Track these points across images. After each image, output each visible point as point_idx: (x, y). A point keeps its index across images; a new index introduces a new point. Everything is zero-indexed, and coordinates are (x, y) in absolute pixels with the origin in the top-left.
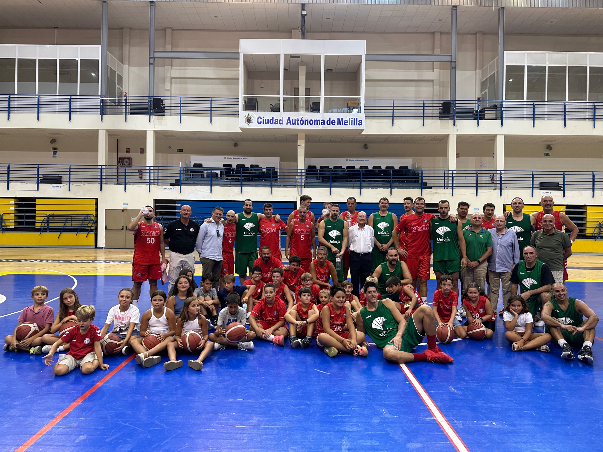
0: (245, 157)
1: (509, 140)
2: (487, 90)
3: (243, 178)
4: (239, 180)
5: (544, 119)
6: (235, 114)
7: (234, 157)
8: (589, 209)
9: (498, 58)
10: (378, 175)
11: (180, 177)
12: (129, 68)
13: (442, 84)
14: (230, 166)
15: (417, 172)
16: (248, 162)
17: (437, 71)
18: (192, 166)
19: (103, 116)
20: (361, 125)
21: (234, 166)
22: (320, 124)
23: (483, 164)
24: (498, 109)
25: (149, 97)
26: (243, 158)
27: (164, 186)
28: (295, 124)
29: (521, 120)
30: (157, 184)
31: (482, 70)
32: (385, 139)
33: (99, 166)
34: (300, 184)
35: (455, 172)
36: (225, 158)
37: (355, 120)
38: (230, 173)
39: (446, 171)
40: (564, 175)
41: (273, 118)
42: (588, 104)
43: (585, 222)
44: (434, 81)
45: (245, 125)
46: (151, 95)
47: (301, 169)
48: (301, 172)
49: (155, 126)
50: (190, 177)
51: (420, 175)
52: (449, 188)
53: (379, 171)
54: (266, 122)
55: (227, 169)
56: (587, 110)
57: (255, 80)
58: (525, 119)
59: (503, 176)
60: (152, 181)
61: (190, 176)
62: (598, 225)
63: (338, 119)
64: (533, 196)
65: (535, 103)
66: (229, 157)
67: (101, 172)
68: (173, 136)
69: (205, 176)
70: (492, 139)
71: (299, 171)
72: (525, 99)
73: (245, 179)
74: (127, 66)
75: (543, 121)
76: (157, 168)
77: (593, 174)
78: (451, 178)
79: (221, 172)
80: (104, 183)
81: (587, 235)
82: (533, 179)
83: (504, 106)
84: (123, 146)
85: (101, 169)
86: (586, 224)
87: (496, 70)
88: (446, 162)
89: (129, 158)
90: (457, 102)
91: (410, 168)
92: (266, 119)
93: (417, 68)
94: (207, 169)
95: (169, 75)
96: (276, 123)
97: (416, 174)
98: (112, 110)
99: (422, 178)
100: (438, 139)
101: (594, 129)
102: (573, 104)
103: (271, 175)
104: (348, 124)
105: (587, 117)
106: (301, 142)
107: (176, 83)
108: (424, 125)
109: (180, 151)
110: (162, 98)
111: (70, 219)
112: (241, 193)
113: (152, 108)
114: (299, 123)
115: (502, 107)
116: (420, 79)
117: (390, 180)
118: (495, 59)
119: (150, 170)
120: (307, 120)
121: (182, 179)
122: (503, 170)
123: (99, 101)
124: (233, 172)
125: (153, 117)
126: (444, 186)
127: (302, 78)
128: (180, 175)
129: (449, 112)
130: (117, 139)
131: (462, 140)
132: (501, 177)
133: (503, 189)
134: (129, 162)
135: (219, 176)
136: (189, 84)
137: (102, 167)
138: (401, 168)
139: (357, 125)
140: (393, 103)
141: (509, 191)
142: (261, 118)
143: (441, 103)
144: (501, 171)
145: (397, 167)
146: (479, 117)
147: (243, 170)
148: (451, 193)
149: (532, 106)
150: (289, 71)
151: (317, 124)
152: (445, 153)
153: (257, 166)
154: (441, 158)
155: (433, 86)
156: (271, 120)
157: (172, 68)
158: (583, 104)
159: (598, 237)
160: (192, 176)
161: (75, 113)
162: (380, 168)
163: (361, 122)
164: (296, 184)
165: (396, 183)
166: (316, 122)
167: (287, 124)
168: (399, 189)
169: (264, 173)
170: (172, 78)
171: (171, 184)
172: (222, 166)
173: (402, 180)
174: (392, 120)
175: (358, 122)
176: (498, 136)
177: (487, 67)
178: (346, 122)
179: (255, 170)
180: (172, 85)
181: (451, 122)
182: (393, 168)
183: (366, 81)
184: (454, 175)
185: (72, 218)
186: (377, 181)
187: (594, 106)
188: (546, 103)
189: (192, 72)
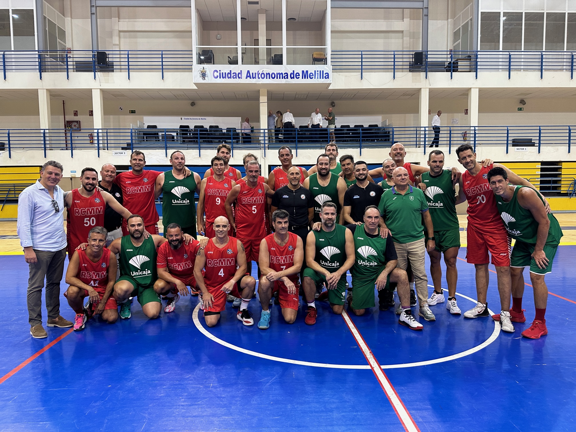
0: (203, 118)
1: (484, 93)
2: (460, 40)
3: (201, 140)
4: (197, 142)
5: (520, 71)
6: (189, 69)
7: (191, 118)
8: (564, 165)
9: (473, 4)
10: (346, 133)
11: (132, 140)
12: (71, 21)
13: (413, 35)
14: (188, 127)
15: (387, 130)
16: (207, 122)
17: (407, 20)
18: (146, 128)
19: (42, 73)
20: (328, 78)
21: (192, 127)
22: (282, 78)
23: (455, 121)
24: (473, 60)
25: (92, 51)
26: (202, 119)
27: (115, 151)
28: (255, 78)
29: (496, 71)
30: (107, 148)
31: (454, 19)
32: (353, 95)
33: (41, 130)
34: (264, 146)
35: (427, 129)
36: (181, 119)
37: (321, 73)
38: (187, 134)
39: (417, 129)
40: (540, 130)
41: (231, 71)
42: (565, 53)
43: (560, 179)
44: (404, 32)
45: (201, 81)
46: (95, 49)
47: (264, 130)
48: (264, 133)
49: (101, 84)
50: (144, 140)
51: (391, 133)
52: (421, 146)
53: (348, 130)
54: (223, 76)
55: (183, 131)
56: (565, 60)
57: (211, 31)
58: (500, 70)
59: (477, 132)
60: (101, 145)
61: (144, 138)
62: (573, 181)
63: (303, 72)
64: (507, 153)
65: (511, 53)
66: (186, 118)
67: (44, 137)
68: (123, 95)
69: (160, 138)
70: (465, 93)
71: (262, 131)
72: (501, 49)
73: (204, 142)
74: (70, 18)
75: (519, 72)
76: (106, 131)
77: (569, 128)
78: (423, 136)
79: (177, 134)
80: (49, 148)
81: (562, 192)
82: (508, 135)
83: (479, 56)
84: (71, 109)
85: (44, 133)
86: (560, 180)
87: (470, 18)
88: (418, 119)
89: (77, 122)
90: (429, 53)
91: (380, 125)
92: (223, 73)
93: (386, 18)
94: (162, 130)
95: (116, 28)
96: (234, 77)
97: (386, 132)
98: (53, 67)
99: (393, 136)
100: (408, 95)
101: (571, 81)
102: (551, 53)
103: (232, 136)
104: (314, 77)
105: (565, 67)
106: (263, 99)
107: (125, 37)
108: (394, 79)
109: (133, 112)
110: (107, 53)
111: (13, 190)
112: (200, 156)
113: (96, 63)
114: (260, 76)
115: (477, 58)
116: (389, 29)
117: (360, 140)
118: (469, 6)
119: (98, 133)
120: (269, 74)
121: (134, 142)
122: (477, 126)
123: (37, 56)
124: (190, 134)
125: (98, 74)
126: (416, 145)
127: (262, 27)
128: (132, 138)
129: (421, 64)
130: (63, 101)
131: (434, 94)
132: (475, 134)
133: (477, 146)
134: (77, 125)
135: (175, 138)
136: (139, 38)
137: (44, 131)
138: (370, 126)
139: (323, 78)
140: (362, 55)
141: (483, 147)
142: (217, 72)
143: (412, 55)
144: (475, 127)
145: (366, 126)
146: (452, 69)
147: (200, 131)
148: (424, 152)
149: (508, 56)
150: (247, 20)
151: (280, 78)
152: (416, 110)
153: (217, 127)
154: (412, 115)
155: (403, 38)
156: (228, 73)
157: (120, 20)
158: (560, 53)
159: (573, 194)
160: (146, 138)
161: (10, 71)
162: (348, 126)
163: (328, 75)
164: (259, 146)
165: (366, 142)
166: (278, 75)
167: (246, 78)
168: (368, 149)
169: (224, 134)
170: (120, 31)
171: (123, 148)
172: (178, 128)
173: (372, 139)
174: (360, 73)
175: (324, 75)
176: (472, 89)
177: (460, 15)
178: (311, 75)
179: (215, 131)
180: (121, 39)
181: (423, 74)
182: (362, 126)
183: (332, 32)
184: (427, 132)
185: (15, 188)
186: (345, 141)
187: (572, 55)
188: (523, 53)
189: (141, 24)
